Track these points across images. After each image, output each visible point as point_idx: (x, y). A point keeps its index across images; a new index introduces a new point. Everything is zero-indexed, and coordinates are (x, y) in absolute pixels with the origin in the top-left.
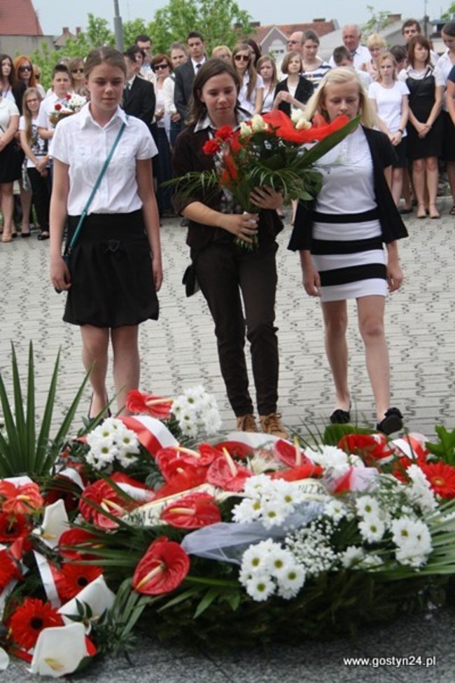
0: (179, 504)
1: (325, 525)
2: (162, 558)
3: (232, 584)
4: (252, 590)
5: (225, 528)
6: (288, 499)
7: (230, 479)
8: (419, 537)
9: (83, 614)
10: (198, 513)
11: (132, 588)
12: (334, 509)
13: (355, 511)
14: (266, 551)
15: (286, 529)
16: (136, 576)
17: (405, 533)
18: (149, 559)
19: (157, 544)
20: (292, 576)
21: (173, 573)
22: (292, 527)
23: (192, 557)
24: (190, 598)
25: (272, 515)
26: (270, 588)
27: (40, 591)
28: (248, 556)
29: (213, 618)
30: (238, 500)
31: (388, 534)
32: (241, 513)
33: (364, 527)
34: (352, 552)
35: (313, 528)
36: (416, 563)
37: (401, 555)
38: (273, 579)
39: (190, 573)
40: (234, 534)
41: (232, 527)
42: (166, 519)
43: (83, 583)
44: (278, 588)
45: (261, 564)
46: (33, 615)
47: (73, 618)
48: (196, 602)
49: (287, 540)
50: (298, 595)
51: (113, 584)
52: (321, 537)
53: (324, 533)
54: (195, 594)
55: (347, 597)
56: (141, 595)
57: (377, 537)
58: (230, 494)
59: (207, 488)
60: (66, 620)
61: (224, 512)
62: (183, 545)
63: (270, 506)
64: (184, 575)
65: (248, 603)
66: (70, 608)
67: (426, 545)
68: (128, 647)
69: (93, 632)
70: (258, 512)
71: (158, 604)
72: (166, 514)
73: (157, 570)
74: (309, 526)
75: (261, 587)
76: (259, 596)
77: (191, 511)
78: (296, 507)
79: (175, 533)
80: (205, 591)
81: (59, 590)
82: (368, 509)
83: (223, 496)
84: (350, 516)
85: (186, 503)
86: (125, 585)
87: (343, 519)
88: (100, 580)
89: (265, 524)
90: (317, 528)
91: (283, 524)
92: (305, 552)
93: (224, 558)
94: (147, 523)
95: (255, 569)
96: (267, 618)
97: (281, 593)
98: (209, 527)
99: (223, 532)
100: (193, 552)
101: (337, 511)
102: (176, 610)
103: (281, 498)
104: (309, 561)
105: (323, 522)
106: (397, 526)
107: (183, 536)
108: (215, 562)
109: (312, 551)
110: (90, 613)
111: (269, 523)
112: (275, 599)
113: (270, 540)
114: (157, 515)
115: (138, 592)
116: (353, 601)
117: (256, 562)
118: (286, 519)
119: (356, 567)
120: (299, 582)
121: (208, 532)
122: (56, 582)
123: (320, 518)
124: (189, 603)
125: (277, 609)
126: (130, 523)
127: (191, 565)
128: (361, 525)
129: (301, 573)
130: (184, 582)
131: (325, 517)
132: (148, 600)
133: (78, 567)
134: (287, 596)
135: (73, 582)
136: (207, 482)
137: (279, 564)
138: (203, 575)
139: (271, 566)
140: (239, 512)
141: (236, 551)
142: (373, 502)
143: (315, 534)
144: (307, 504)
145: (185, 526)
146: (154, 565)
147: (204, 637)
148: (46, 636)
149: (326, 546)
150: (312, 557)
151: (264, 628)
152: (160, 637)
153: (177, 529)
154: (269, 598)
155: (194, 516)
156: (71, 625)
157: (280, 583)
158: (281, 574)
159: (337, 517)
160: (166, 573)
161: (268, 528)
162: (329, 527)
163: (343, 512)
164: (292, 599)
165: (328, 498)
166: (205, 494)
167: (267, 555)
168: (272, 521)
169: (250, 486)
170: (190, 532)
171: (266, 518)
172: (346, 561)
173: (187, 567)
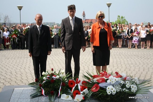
0: (99, 79)
3: (105, 92)
4: (108, 93)
6: (115, 80)
7: (107, 76)
8: (135, 88)
11: (91, 90)
12: (122, 82)
13: (126, 83)
14: (111, 87)
17: (133, 87)
19: (95, 84)
20: (114, 91)
21: (97, 89)
22: (116, 84)
23: (100, 87)
25: (113, 82)
26: (111, 93)
27: (78, 89)
28: (108, 88)
29: (102, 96)
30: (108, 79)
31: (130, 87)
34: (124, 89)
36: (134, 91)
37: (132, 90)
38: (111, 91)
41: (107, 83)
43: (85, 89)
44: (112, 93)
46: (76, 92)
47: (82, 94)
48: (100, 94)
49: (114, 86)
51: (88, 90)
53: (120, 86)
55: (122, 96)
56: (92, 92)
57: (129, 87)
58: (107, 78)
59: (104, 77)
61: (106, 81)
62: (99, 85)
63: (113, 81)
65: (107, 95)
66: (82, 92)
67: (136, 89)
68: (89, 99)
69: (85, 96)
70: (111, 81)
71: (94, 93)
72: (97, 80)
73: (95, 88)
74: (118, 84)
75: (109, 92)
76: (109, 94)
77: (101, 80)
78: (117, 81)
79: (98, 83)
80: (101, 92)
81: (81, 89)
82: (128, 83)
83: (106, 79)
85: (101, 79)
86: (90, 90)
87: (124, 84)
94: (95, 81)
95: (108, 89)
96: (110, 97)
98: (103, 83)
99: (105, 84)
101: (123, 82)
102: (97, 94)
103: (114, 80)
104: (117, 90)
105: (120, 84)
106: (132, 86)
108: (103, 88)
110: (85, 94)
112: (111, 94)
115: (91, 91)
116: (123, 96)
117: (109, 88)
119: (125, 91)
120: (115, 92)
121: (103, 84)
122: (80, 88)
124: (99, 94)
126: (92, 81)
128: (126, 85)
129: (115, 90)
131: (121, 83)
133: (84, 86)
134: (113, 94)
135: (83, 88)
137: (112, 89)
138: (102, 90)
139: (111, 89)
140: (108, 81)
141: (106, 87)
142: (129, 82)
144: (119, 81)
146: (94, 88)
147: (100, 99)
148: (77, 96)
149: (121, 88)
150: (118, 89)
151: (109, 99)
152: (94, 98)
155: (101, 81)
156: (81, 94)
158: (112, 91)
159: (123, 83)
160: (96, 89)
164: (114, 95)
166: (104, 78)
167: (110, 87)
168: (113, 83)
169: (110, 77)
170: (100, 83)
171: (112, 82)
172: (123, 90)
173: (99, 88)
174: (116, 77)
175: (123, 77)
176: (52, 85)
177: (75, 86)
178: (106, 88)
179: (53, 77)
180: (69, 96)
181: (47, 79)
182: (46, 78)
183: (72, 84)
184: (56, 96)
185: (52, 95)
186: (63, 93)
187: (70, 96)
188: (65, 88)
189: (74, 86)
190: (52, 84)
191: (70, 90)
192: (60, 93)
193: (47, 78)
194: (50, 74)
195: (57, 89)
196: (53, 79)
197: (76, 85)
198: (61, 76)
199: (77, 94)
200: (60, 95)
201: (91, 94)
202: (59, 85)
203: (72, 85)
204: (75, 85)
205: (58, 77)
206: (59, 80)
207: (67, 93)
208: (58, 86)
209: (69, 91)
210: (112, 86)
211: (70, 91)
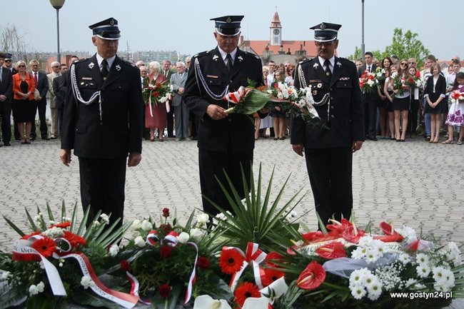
0: (326, 246)
1: (398, 266)
2: (312, 272)
3: (345, 289)
4: (354, 293)
5: (347, 261)
6: (380, 250)
7: (353, 237)
8: (448, 278)
9: (271, 294)
10: (334, 252)
11: (296, 284)
12: (404, 258)
13: (415, 260)
14: (364, 273)
15: (378, 265)
16: (299, 279)
17: (440, 275)
18: (307, 271)
19: (311, 264)
20: (375, 288)
21: (317, 280)
22: (381, 264)
23: (327, 273)
24: (323, 293)
25: (371, 257)
26: (363, 293)
27: (253, 281)
28: (353, 275)
29: (333, 304)
30: (355, 248)
31: (431, 274)
32: (356, 254)
33: (419, 270)
34: (411, 281)
35: (392, 266)
36: (445, 290)
37: (437, 286)
38: (366, 289)
39: (325, 281)
40: (351, 264)
41: (350, 261)
42: (318, 252)
43: (275, 279)
44: (367, 294)
45: (360, 280)
46: (247, 290)
47: (265, 295)
48: (326, 295)
49: (377, 270)
50: (379, 299)
51: (288, 282)
52: (395, 272)
53: (397, 269)
54: (327, 291)
56: (300, 289)
57: (426, 275)
58: (352, 244)
59: (342, 240)
60: (262, 295)
61: (348, 252)
62: (323, 266)
63: (371, 252)
64: (322, 281)
65: (351, 300)
66: (265, 291)
67: (452, 282)
69: (275, 304)
70: (364, 254)
71: (306, 293)
72: (318, 250)
73: (309, 277)
74: (390, 265)
75: (359, 292)
76: (358, 297)
77: (331, 250)
78: (385, 255)
79: (321, 260)
80: (332, 291)
81: (262, 281)
82: (423, 260)
83: (348, 245)
84: (413, 263)
85: (330, 246)
86: (292, 283)
87: (409, 264)
88: (282, 279)
89: (367, 261)
90: (394, 266)
91: (376, 262)
92: (386, 277)
93: (345, 276)
94: (309, 253)
95: (356, 282)
97: (369, 296)
98: (339, 259)
99: (347, 263)
100: (329, 270)
101: (405, 259)
102: (316, 298)
103: (377, 248)
104: (387, 283)
105: (397, 264)
106: (436, 270)
107: (325, 261)
108: (339, 277)
109: (389, 277)
110: (274, 295)
111: (369, 260)
112: (365, 298)
113: (366, 268)
114: (314, 250)
115: (298, 286)
117: (357, 279)
118: (378, 260)
119: (411, 289)
120: (379, 292)
121: (338, 262)
122: (261, 277)
123: (396, 261)
124: (322, 295)
125: (366, 304)
126: (300, 253)
127: (326, 277)
128: (418, 268)
129: (380, 285)
130: (322, 285)
131: (399, 261)
132: (303, 291)
133: (274, 271)
134: (372, 298)
135: (269, 278)
136: (342, 237)
137: (369, 281)
138: (333, 283)
139: (365, 282)
140: (354, 253)
141: (349, 273)
142: (426, 257)
143: (393, 270)
144: (391, 254)
145: (328, 257)
146: (309, 275)
148: (249, 301)
149: (398, 276)
150: (390, 281)
153: (322, 258)
154: (362, 298)
155: (332, 253)
156: (263, 297)
157: (369, 291)
158: (370, 286)
159: (405, 262)
160: (314, 279)
161: (369, 263)
162: (400, 267)
163: (409, 260)
164: (375, 301)
165: (402, 252)
166: (340, 243)
167: (363, 275)
168: (371, 260)
169: (362, 241)
170: (328, 260)
171: (368, 258)
172: (407, 285)
173: (324, 277)
174: (385, 241)
175: (409, 242)
176: (163, 265)
177: (243, 268)
178: (349, 275)
179: (169, 237)
180: (220, 304)
181: (149, 243)
182: (145, 239)
183: (231, 261)
184: (178, 303)
185: (164, 299)
186: (201, 293)
187: (224, 303)
188: (207, 276)
189: (239, 270)
190: (165, 260)
191: (225, 281)
192: (192, 293)
193: (148, 241)
194: (158, 226)
195: (181, 278)
196: (168, 246)
197: (245, 264)
198: (197, 233)
199: (248, 295)
200: (193, 299)
201: (298, 295)
202: (187, 264)
203: (232, 266)
204: (242, 265)
205: (184, 237)
206: (187, 248)
207: (216, 293)
208: (183, 268)
209: (222, 287)
210: (369, 268)
211: (225, 287)
